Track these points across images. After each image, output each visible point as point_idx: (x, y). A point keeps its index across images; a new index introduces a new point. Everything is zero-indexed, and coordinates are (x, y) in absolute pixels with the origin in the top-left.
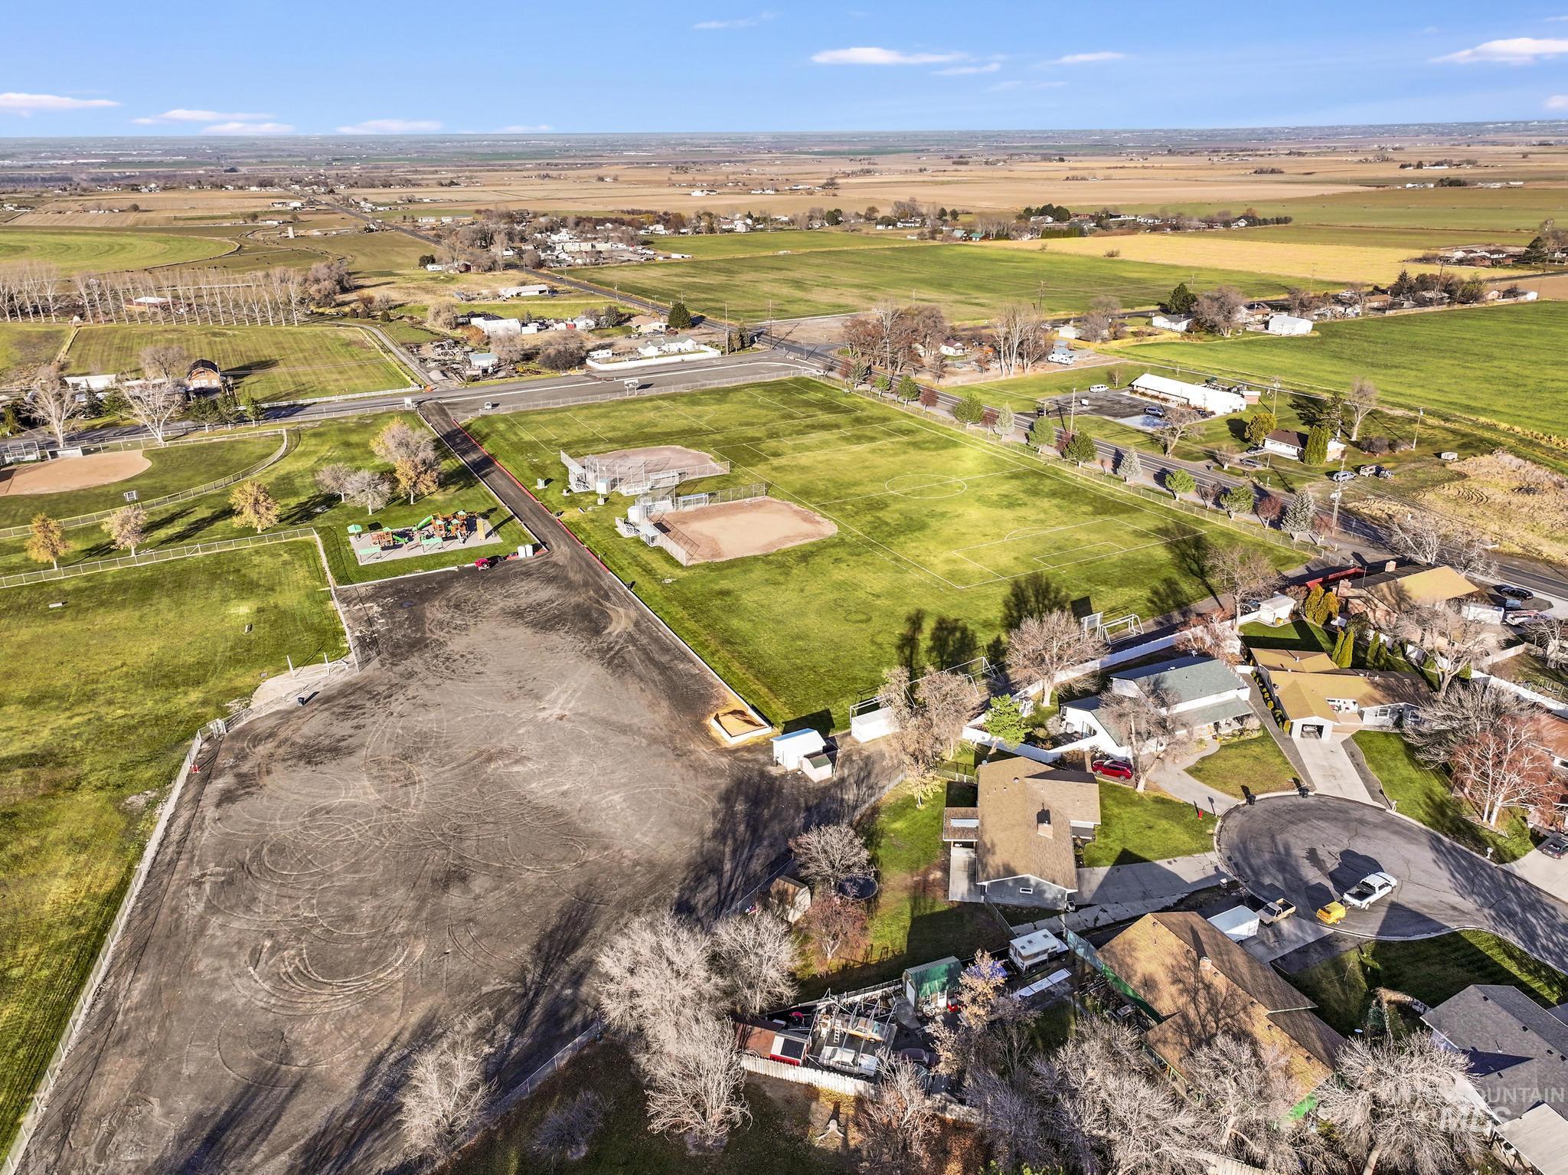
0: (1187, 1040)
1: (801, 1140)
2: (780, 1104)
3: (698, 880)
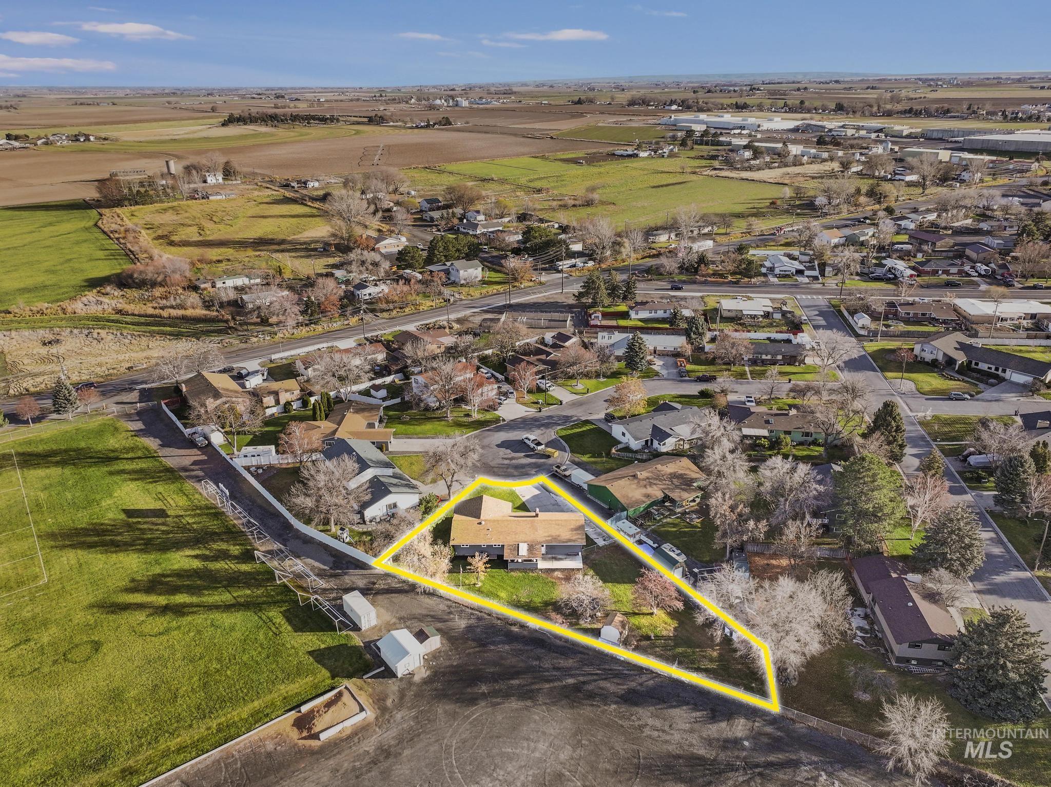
3: (591, 696)
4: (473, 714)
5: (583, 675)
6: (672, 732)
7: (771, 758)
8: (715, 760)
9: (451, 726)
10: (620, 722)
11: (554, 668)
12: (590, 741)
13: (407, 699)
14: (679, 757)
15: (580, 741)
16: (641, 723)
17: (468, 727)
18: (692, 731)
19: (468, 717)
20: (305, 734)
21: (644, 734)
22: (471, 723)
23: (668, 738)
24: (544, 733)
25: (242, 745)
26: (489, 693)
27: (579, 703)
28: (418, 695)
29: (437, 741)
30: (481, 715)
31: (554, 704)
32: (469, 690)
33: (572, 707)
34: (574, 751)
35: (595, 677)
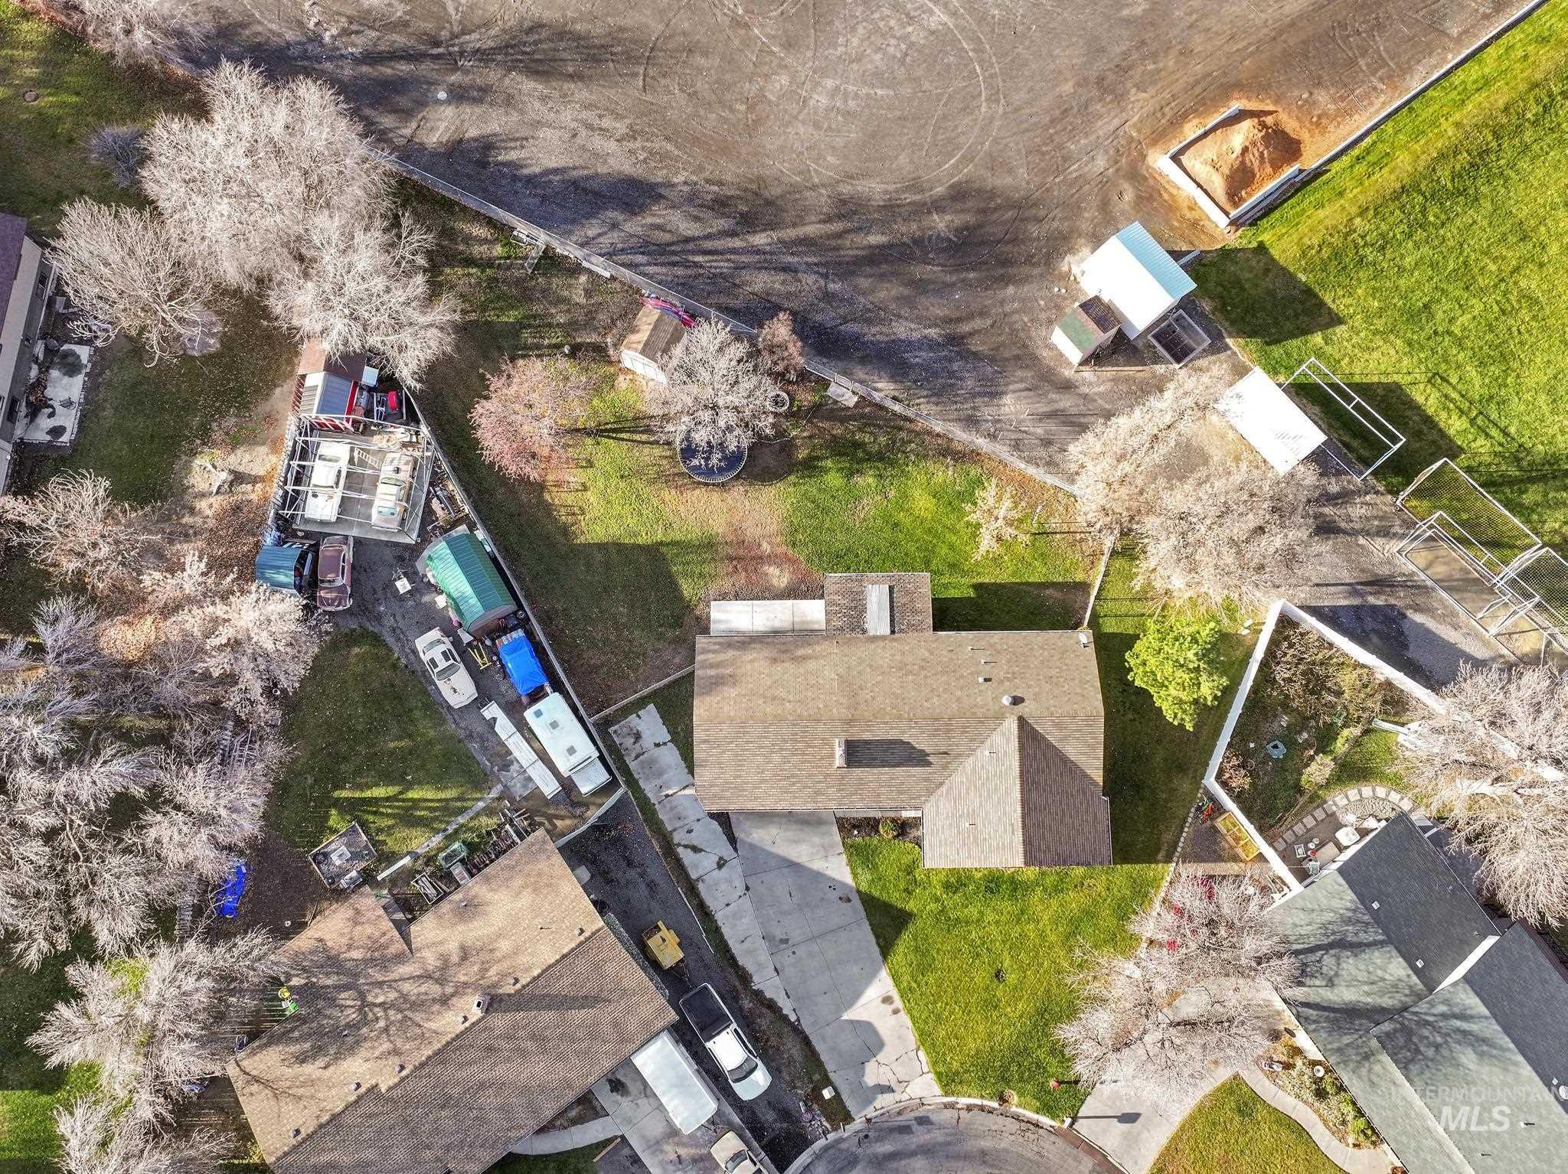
0: (356, 954)
1: (204, 444)
2: (264, 408)
3: (720, 205)
4: (955, 166)
5: (733, 251)
6: (574, 125)
7: (404, 68)
8: (510, 70)
9: (996, 141)
10: (669, 147)
11: (796, 271)
12: (732, 110)
13: (1094, 201)
14: (571, 77)
15: (751, 108)
16: (631, 145)
17: (962, 139)
18: (537, 124)
19: (967, 159)
20: (1269, 120)
21: (628, 121)
22: (958, 147)
23: (584, 115)
24: (817, 125)
25: (1378, 103)
26: (929, 212)
27: (746, 190)
28: (1074, 209)
29: (1016, 110)
30: (939, 165)
31: (795, 189)
32: (969, 218)
33: (760, 179)
34: (761, 89)
35: (708, 245)
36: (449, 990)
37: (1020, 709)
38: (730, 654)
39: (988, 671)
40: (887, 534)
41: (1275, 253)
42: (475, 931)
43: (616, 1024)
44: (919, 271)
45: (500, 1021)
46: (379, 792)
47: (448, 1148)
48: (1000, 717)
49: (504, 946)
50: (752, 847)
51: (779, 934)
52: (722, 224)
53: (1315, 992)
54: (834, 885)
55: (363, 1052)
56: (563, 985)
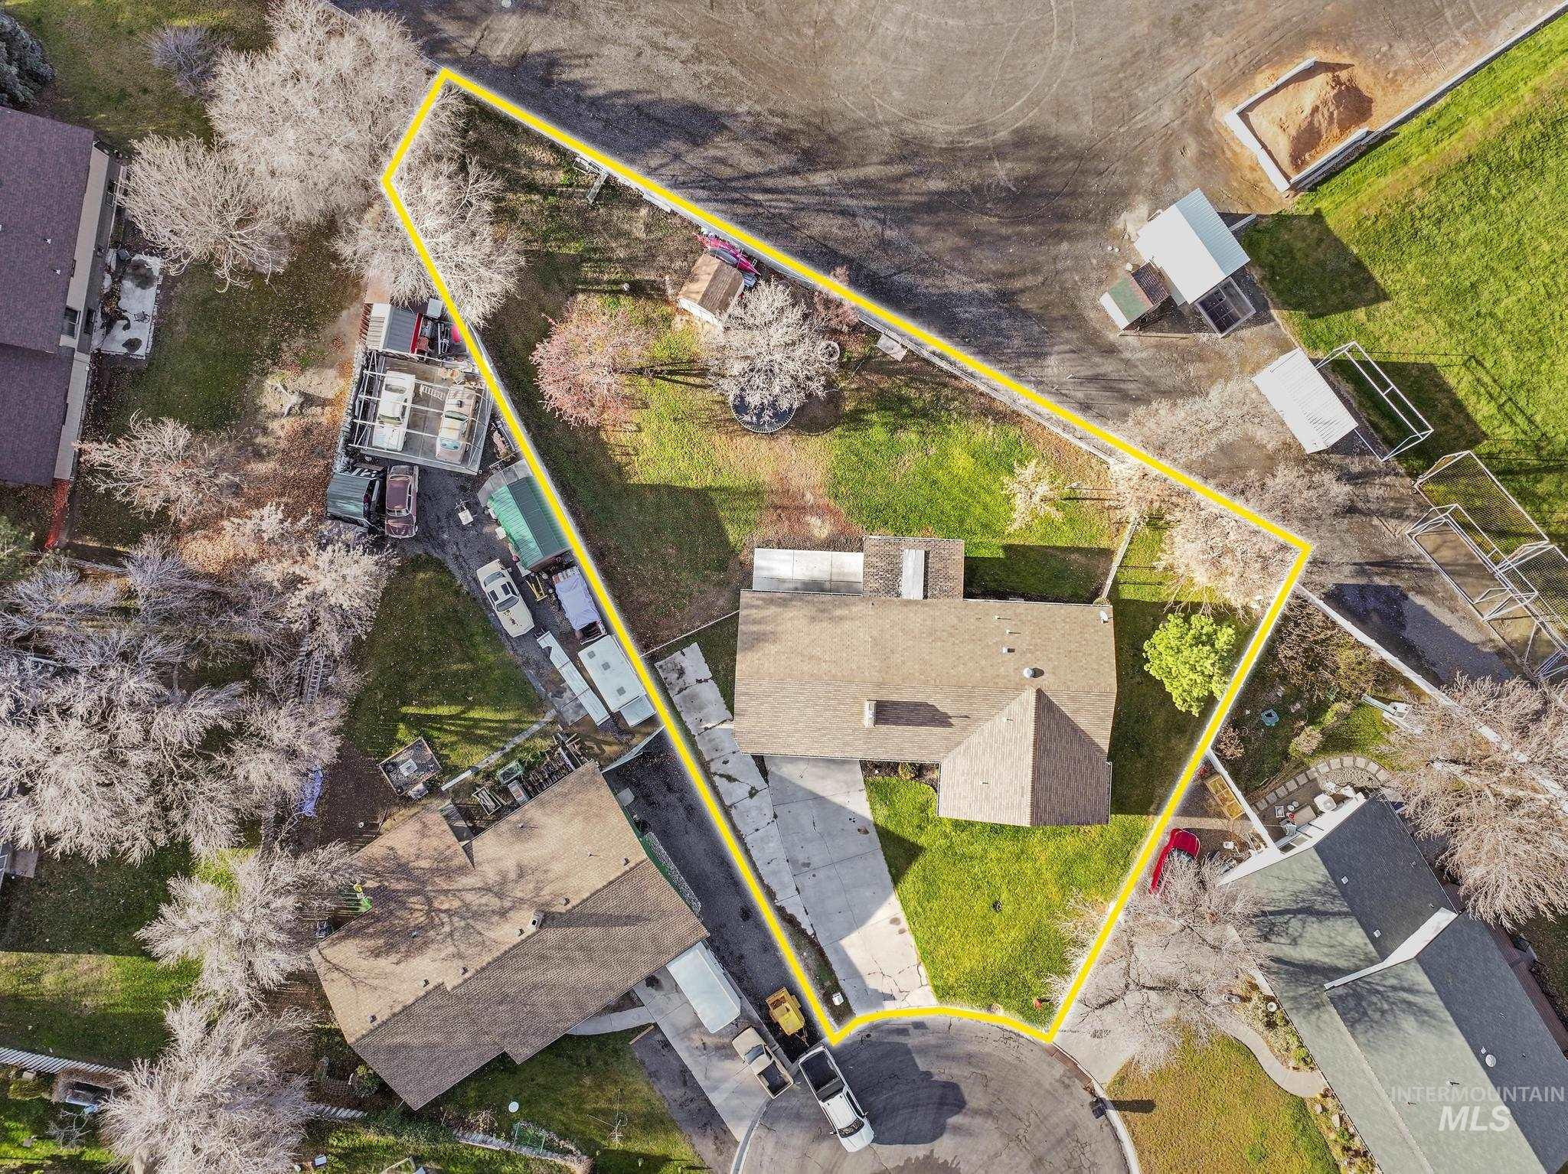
0: (424, 864)
1: (275, 364)
2: (330, 330)
3: (783, 139)
4: (1021, 109)
5: (793, 190)
6: (639, 42)
9: (1063, 83)
10: (734, 72)
11: (854, 216)
12: (799, 33)
13: (1156, 155)
15: (819, 33)
16: (696, 68)
17: (1030, 80)
18: (602, 40)
19: (1032, 103)
20: (1343, 75)
21: (693, 41)
22: (1026, 88)
23: (651, 31)
24: (884, 56)
25: (1458, 60)
26: (991, 159)
27: (809, 124)
28: (1135, 163)
29: (1087, 51)
30: (1004, 107)
31: (859, 125)
32: (1031, 168)
33: (824, 112)
34: (830, 13)
35: (769, 182)
36: (507, 904)
37: (1039, 682)
38: (772, 610)
39: (1011, 641)
40: (925, 491)
41: (1331, 222)
42: (531, 852)
43: (654, 939)
44: (978, 221)
45: (552, 935)
46: (444, 710)
47: (504, 1036)
48: (1019, 688)
49: (557, 868)
50: (782, 780)
51: (802, 858)
52: (784, 160)
53: (1281, 948)
54: (853, 818)
55: (430, 953)
56: (609, 906)
